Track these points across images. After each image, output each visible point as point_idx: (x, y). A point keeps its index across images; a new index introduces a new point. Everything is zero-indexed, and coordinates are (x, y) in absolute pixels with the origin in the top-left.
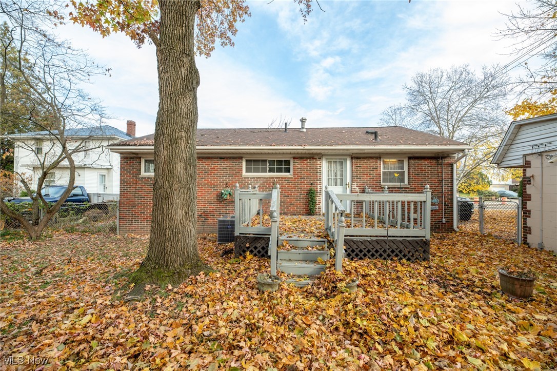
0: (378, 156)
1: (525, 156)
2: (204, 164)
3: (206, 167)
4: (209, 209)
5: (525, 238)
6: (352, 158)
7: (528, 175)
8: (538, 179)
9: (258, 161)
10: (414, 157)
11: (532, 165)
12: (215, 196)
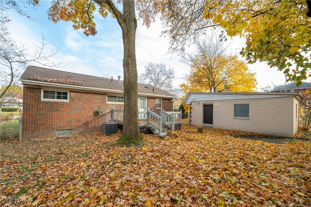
0: (155, 98)
1: (191, 102)
2: (87, 96)
3: (88, 98)
4: (89, 120)
5: (190, 123)
6: (148, 98)
7: (191, 107)
8: (193, 108)
9: (113, 96)
10: (164, 99)
11: (192, 104)
12: (93, 113)
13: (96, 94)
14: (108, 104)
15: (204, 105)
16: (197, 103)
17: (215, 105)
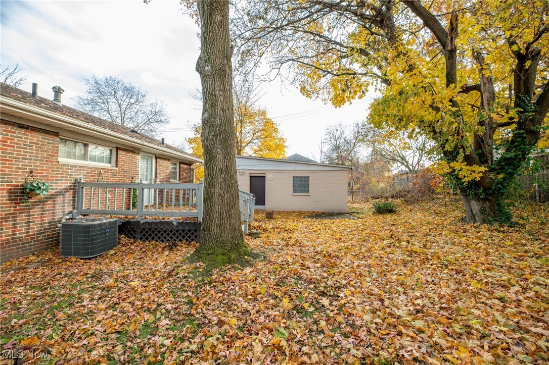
0: (169, 158)
6: (156, 158)
10: (182, 162)
12: (5, 193)
13: (21, 126)
14: (63, 165)
15: (251, 176)
16: (241, 173)
17: (269, 177)
